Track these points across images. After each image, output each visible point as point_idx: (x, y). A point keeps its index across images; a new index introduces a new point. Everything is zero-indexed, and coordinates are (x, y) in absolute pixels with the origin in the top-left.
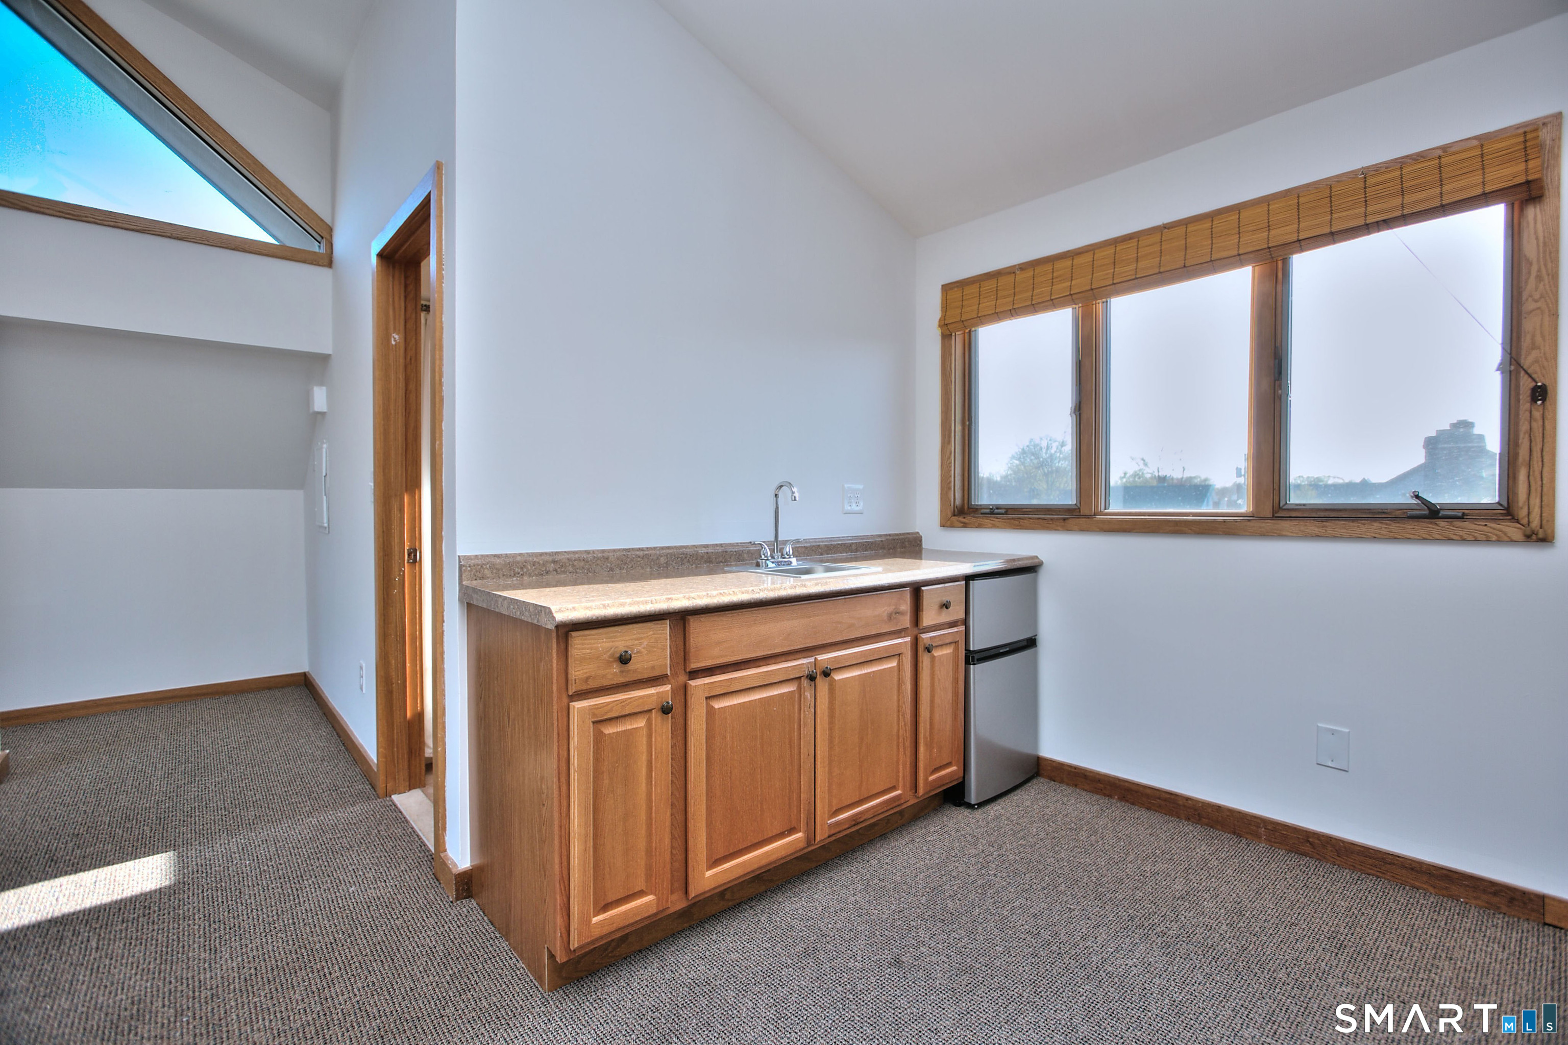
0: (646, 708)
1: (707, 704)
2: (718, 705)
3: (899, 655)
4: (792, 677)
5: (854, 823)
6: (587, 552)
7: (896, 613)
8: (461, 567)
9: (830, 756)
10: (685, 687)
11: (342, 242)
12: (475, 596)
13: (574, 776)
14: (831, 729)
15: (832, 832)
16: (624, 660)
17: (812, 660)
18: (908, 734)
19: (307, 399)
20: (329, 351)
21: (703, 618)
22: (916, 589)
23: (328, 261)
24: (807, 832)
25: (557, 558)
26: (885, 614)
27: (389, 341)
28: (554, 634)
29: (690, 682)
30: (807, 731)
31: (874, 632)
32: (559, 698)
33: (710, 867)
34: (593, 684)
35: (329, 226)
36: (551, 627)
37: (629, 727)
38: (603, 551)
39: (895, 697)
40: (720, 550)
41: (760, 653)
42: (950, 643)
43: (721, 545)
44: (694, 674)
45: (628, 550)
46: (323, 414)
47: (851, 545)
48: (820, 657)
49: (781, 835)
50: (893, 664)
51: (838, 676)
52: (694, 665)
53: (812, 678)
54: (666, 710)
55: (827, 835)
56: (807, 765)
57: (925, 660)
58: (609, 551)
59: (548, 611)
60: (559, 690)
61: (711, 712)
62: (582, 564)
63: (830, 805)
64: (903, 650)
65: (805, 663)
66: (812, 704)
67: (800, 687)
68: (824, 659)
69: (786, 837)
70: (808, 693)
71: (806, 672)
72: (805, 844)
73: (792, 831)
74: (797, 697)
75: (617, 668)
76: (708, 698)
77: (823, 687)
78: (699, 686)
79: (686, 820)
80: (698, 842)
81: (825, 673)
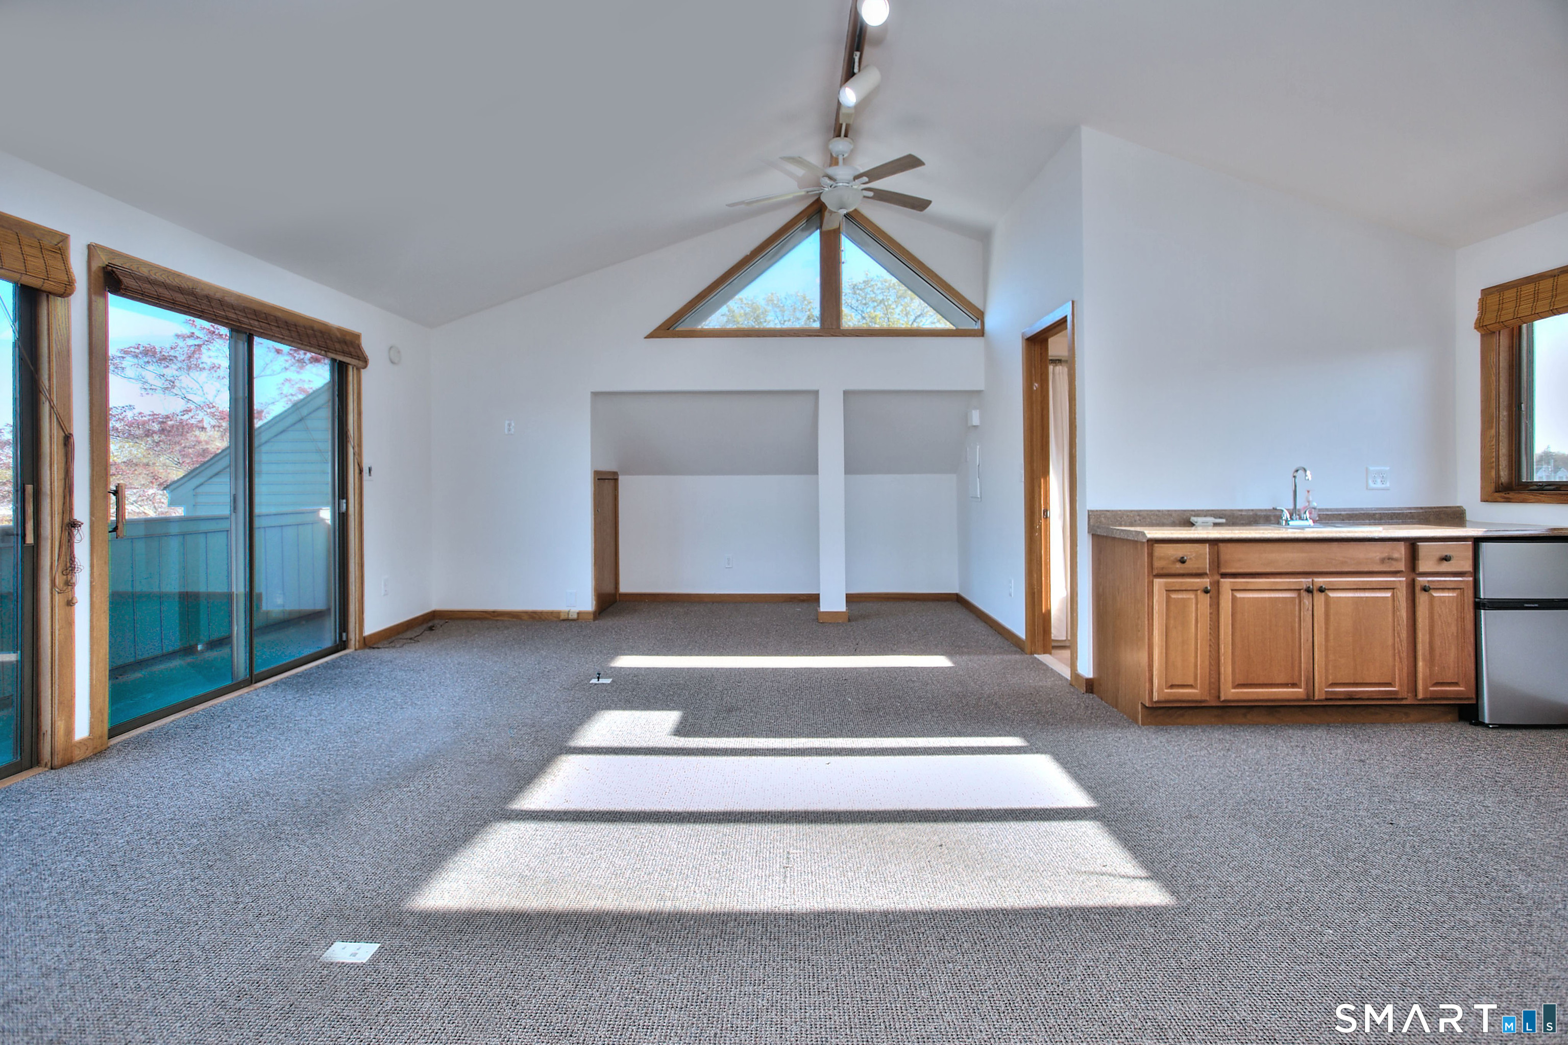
0: (1195, 588)
1: (1232, 594)
2: (1239, 595)
3: (1393, 589)
4: (1293, 588)
5: (1348, 697)
6: (1159, 511)
7: (1389, 559)
8: (1089, 516)
9: (1326, 647)
10: (1218, 582)
11: (991, 322)
12: (1098, 530)
13: (1156, 616)
14: (1327, 629)
15: (1329, 697)
16: (1182, 561)
17: (1310, 580)
18: (1404, 646)
19: (966, 417)
20: (981, 387)
21: (1229, 545)
22: (1412, 544)
23: (981, 333)
24: (1307, 689)
25: (1141, 513)
26: (1378, 558)
27: (1032, 388)
28: (1146, 545)
29: (1222, 580)
30: (1307, 624)
31: (1366, 570)
32: (1148, 576)
33: (1234, 687)
34: (1165, 571)
35: (980, 311)
36: (1145, 540)
37: (1185, 597)
38: (1169, 511)
39: (1390, 619)
40: (1251, 513)
41: (1268, 570)
42: (1454, 589)
43: (1252, 510)
44: (1224, 575)
45: (1185, 511)
46: (976, 427)
47: (1374, 514)
48: (1316, 580)
49: (1285, 685)
50: (1388, 594)
51: (1332, 594)
52: (1223, 570)
53: (1309, 591)
54: (1206, 591)
55: (1324, 697)
56: (1306, 646)
57: (1422, 598)
58: (1172, 511)
59: (1143, 534)
60: (1148, 572)
61: (1234, 599)
62: (1155, 517)
63: (1327, 678)
64: (1398, 586)
65: (1305, 581)
66: (1310, 608)
67: (1299, 595)
68: (1320, 581)
69: (1290, 688)
70: (1307, 600)
71: (1305, 587)
72: (1305, 697)
73: (1294, 685)
74: (1297, 601)
75: (1179, 565)
76: (1232, 590)
77: (1319, 598)
78: (1226, 583)
79: (1219, 656)
80: (1227, 670)
81: (1321, 590)
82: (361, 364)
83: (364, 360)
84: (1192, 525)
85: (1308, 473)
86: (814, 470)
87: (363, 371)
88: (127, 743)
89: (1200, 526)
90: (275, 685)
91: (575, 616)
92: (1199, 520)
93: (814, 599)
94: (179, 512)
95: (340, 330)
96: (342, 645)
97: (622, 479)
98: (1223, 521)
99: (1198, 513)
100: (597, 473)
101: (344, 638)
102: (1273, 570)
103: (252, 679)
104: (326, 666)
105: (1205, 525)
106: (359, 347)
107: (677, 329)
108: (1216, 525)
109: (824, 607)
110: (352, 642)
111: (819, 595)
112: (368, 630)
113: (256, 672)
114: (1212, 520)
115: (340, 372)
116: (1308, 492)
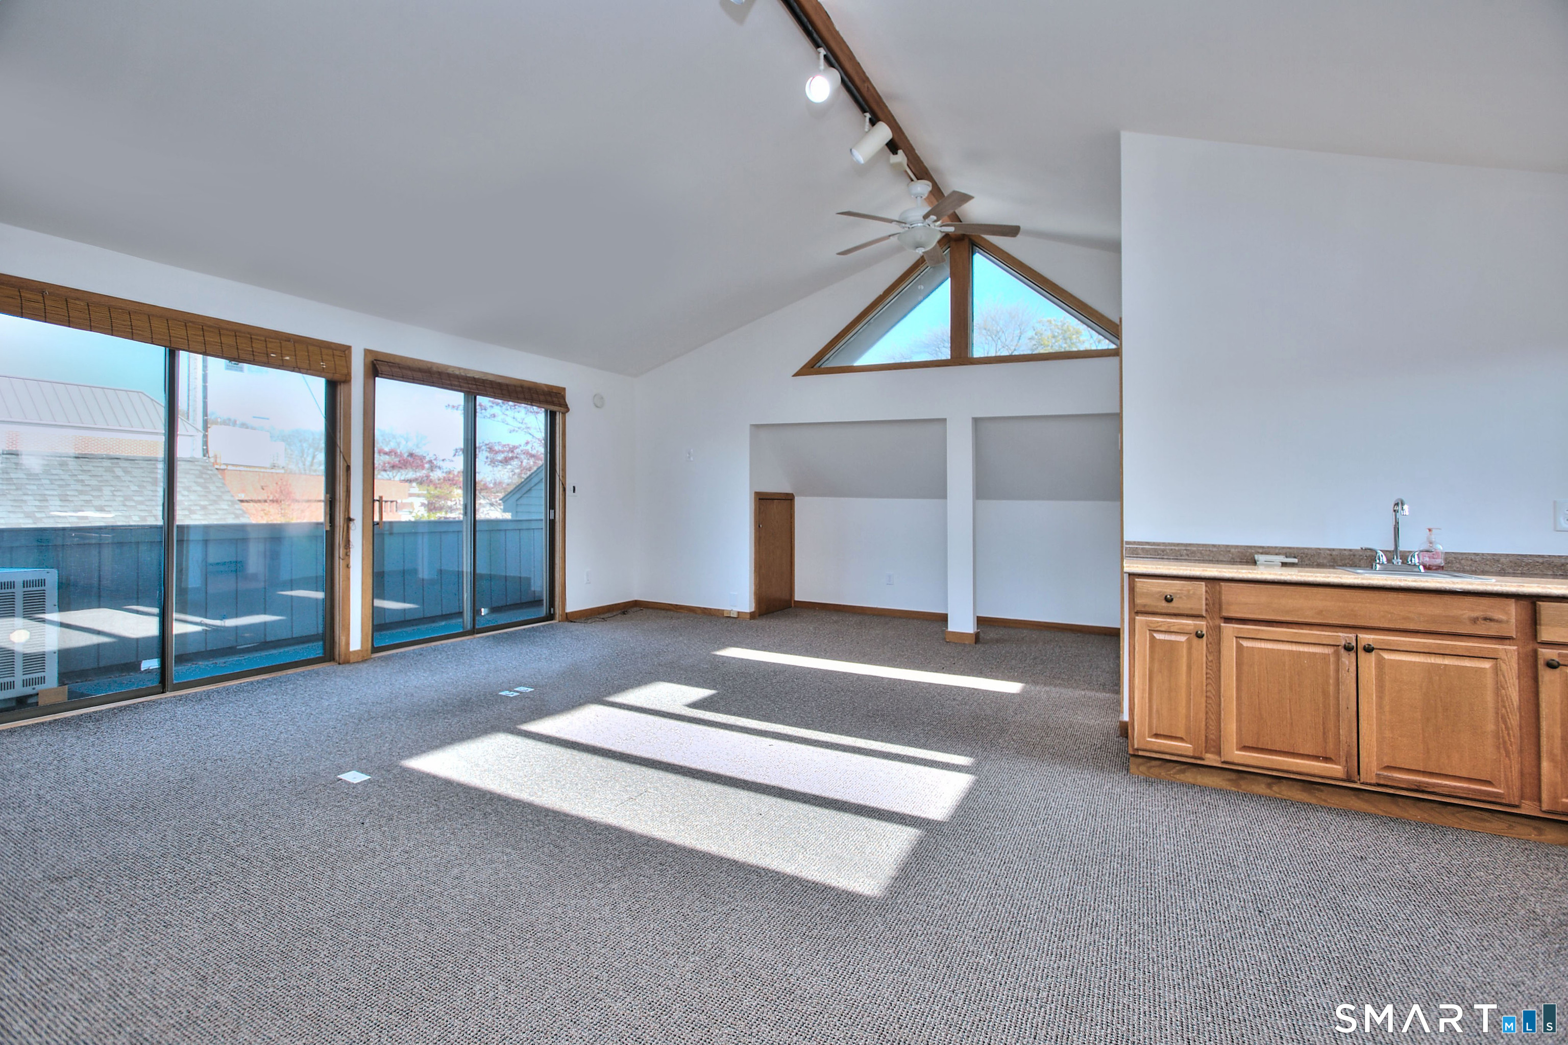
0: (1185, 631)
1: (1237, 643)
2: (1246, 644)
3: (1497, 659)
4: (1326, 643)
5: (1415, 787)
7: (1488, 619)
10: (1218, 627)
15: (1382, 782)
16: (1168, 599)
17: (1353, 636)
21: (1233, 586)
22: (1531, 602)
24: (1348, 766)
29: (1223, 625)
30: (1348, 691)
31: (1445, 630)
32: (1129, 612)
33: (1241, 749)
34: (1151, 609)
37: (1175, 639)
44: (1228, 620)
45: (1248, 547)
47: (1563, 564)
48: (1360, 636)
49: (1316, 758)
50: (1487, 666)
52: (1225, 614)
53: (1348, 648)
54: (1202, 635)
55: (1374, 781)
57: (1549, 676)
61: (1240, 648)
63: (1379, 758)
64: (1505, 656)
65: (1345, 637)
66: (1353, 668)
67: (1337, 654)
68: (1367, 638)
69: (1321, 761)
70: (1348, 660)
71: (1343, 643)
72: (1344, 777)
73: (1327, 759)
74: (1332, 659)
75: (1164, 604)
76: (1236, 637)
77: (1368, 662)
78: (1229, 629)
79: (1220, 711)
80: (1230, 728)
81: (1369, 649)
82: (562, 409)
83: (566, 408)
84: (1255, 563)
85: (1406, 507)
86: (943, 495)
87: (567, 414)
88: (379, 658)
89: (1262, 565)
90: (488, 637)
91: (735, 616)
92: (1260, 558)
93: (943, 619)
94: (508, 516)
95: (547, 386)
96: (550, 617)
97: (799, 502)
98: (1296, 561)
99: (1266, 551)
100: (757, 494)
101: (552, 612)
102: (1296, 619)
103: (474, 631)
104: (528, 630)
105: (1269, 564)
106: (564, 398)
107: (822, 367)
108: (1284, 565)
109: (952, 627)
110: (557, 616)
111: (947, 615)
112: (569, 609)
113: (477, 627)
114: (1283, 559)
115: (552, 417)
116: (1430, 530)
